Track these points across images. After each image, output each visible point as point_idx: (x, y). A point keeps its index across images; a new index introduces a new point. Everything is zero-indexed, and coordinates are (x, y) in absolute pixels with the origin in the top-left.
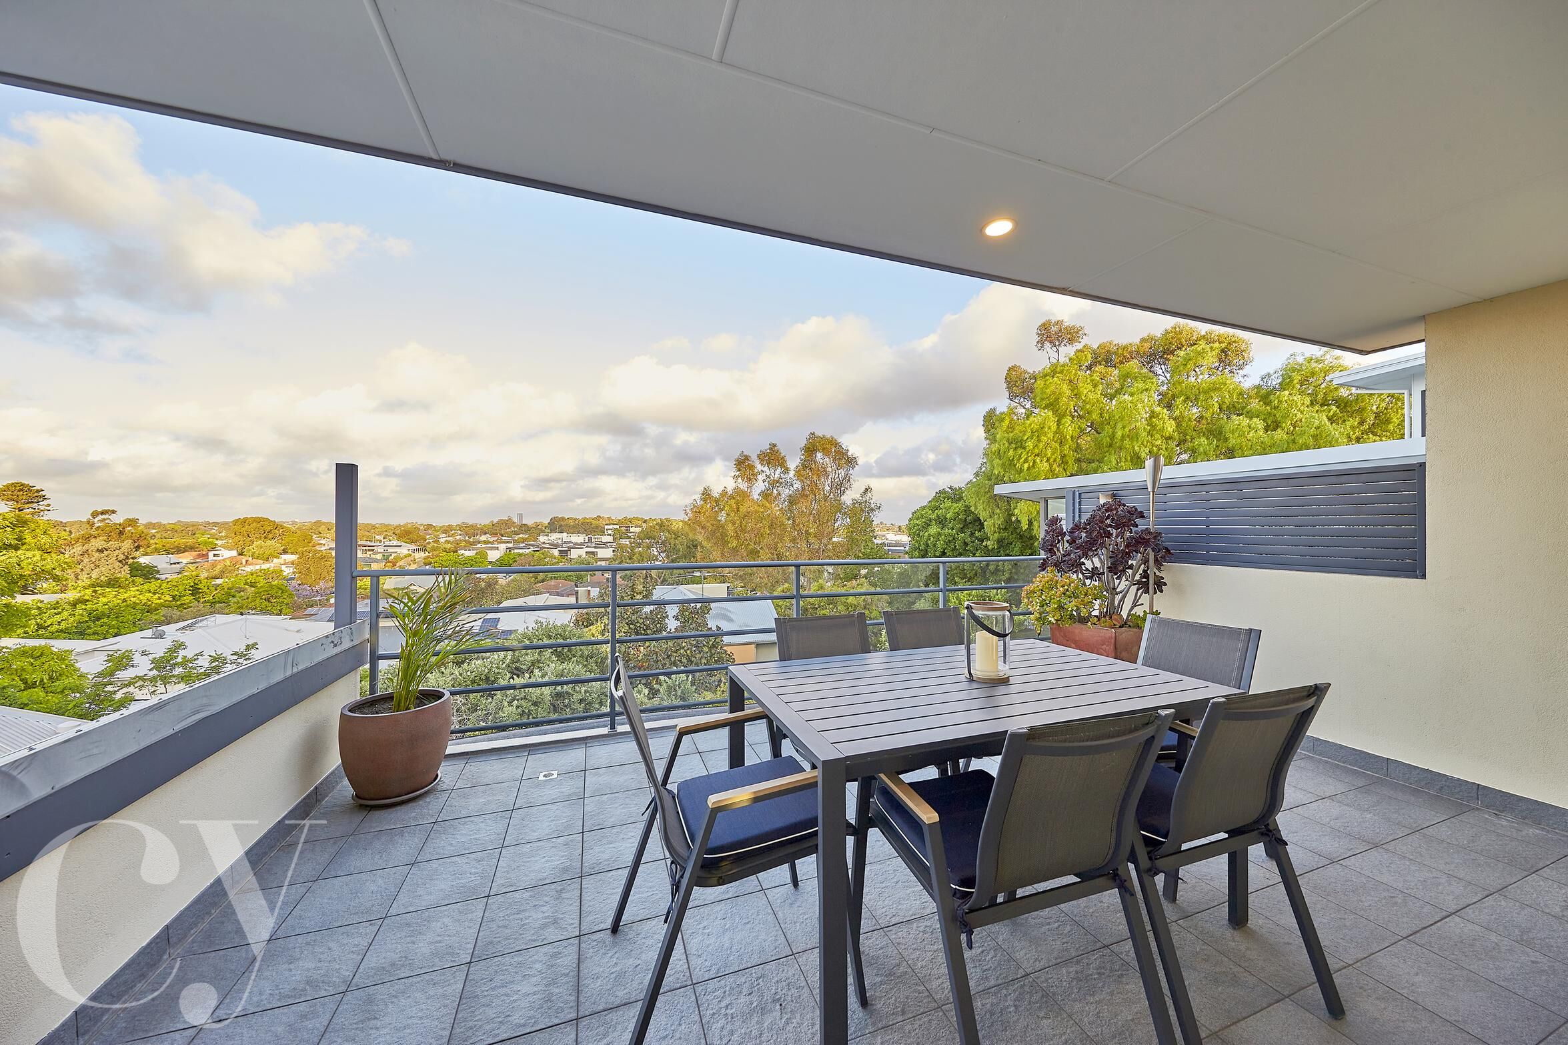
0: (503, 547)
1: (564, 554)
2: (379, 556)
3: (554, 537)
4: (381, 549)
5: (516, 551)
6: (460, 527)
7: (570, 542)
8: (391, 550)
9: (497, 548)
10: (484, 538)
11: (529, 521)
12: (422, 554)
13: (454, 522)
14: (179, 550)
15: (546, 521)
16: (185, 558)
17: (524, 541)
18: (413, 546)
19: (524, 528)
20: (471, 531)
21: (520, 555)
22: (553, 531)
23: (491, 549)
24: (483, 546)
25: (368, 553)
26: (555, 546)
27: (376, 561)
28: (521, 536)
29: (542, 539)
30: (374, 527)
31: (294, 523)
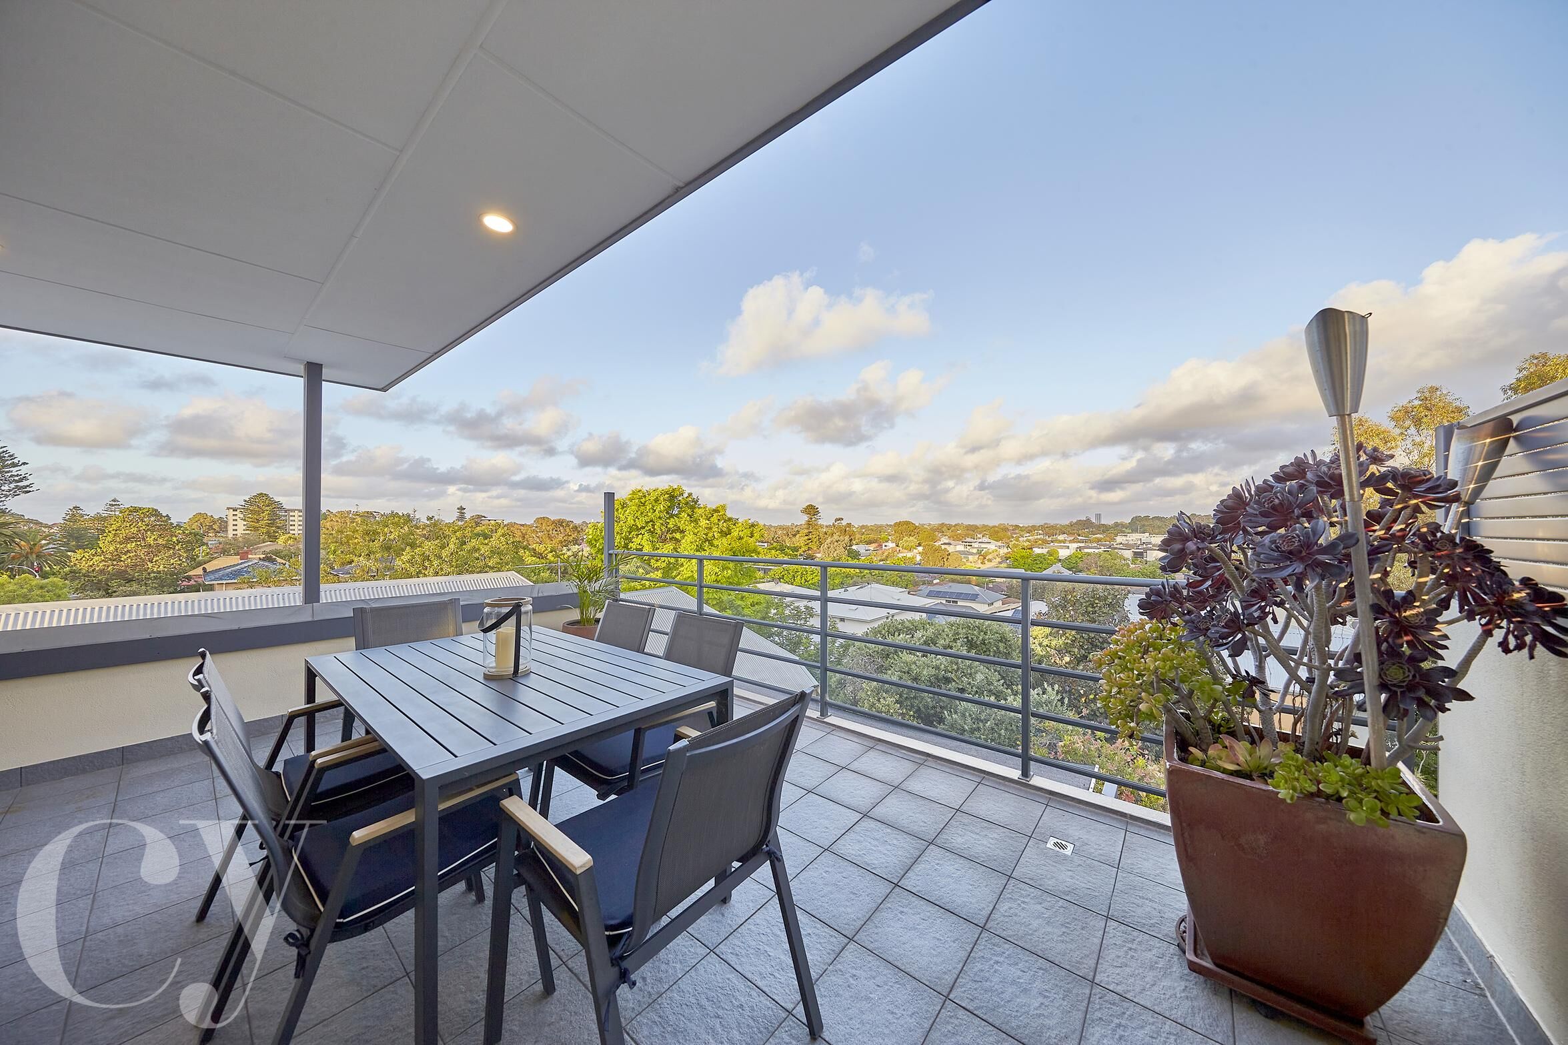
0: (1075, 545)
1: (1138, 555)
2: (975, 551)
3: (1134, 538)
4: (976, 545)
5: (1086, 550)
6: (1042, 527)
7: (1150, 543)
8: (983, 545)
9: (1068, 547)
10: (1061, 537)
11: (1107, 521)
12: (1005, 550)
13: (1038, 522)
14: (869, 543)
15: (1128, 521)
16: (872, 547)
17: (1099, 540)
18: (999, 544)
19: (1104, 529)
20: (1050, 531)
21: (1089, 554)
22: (1135, 531)
23: (1062, 547)
24: (1056, 544)
25: (968, 547)
26: (1128, 547)
27: (972, 554)
28: (1098, 536)
29: (1119, 539)
30: (976, 527)
31: (930, 524)
